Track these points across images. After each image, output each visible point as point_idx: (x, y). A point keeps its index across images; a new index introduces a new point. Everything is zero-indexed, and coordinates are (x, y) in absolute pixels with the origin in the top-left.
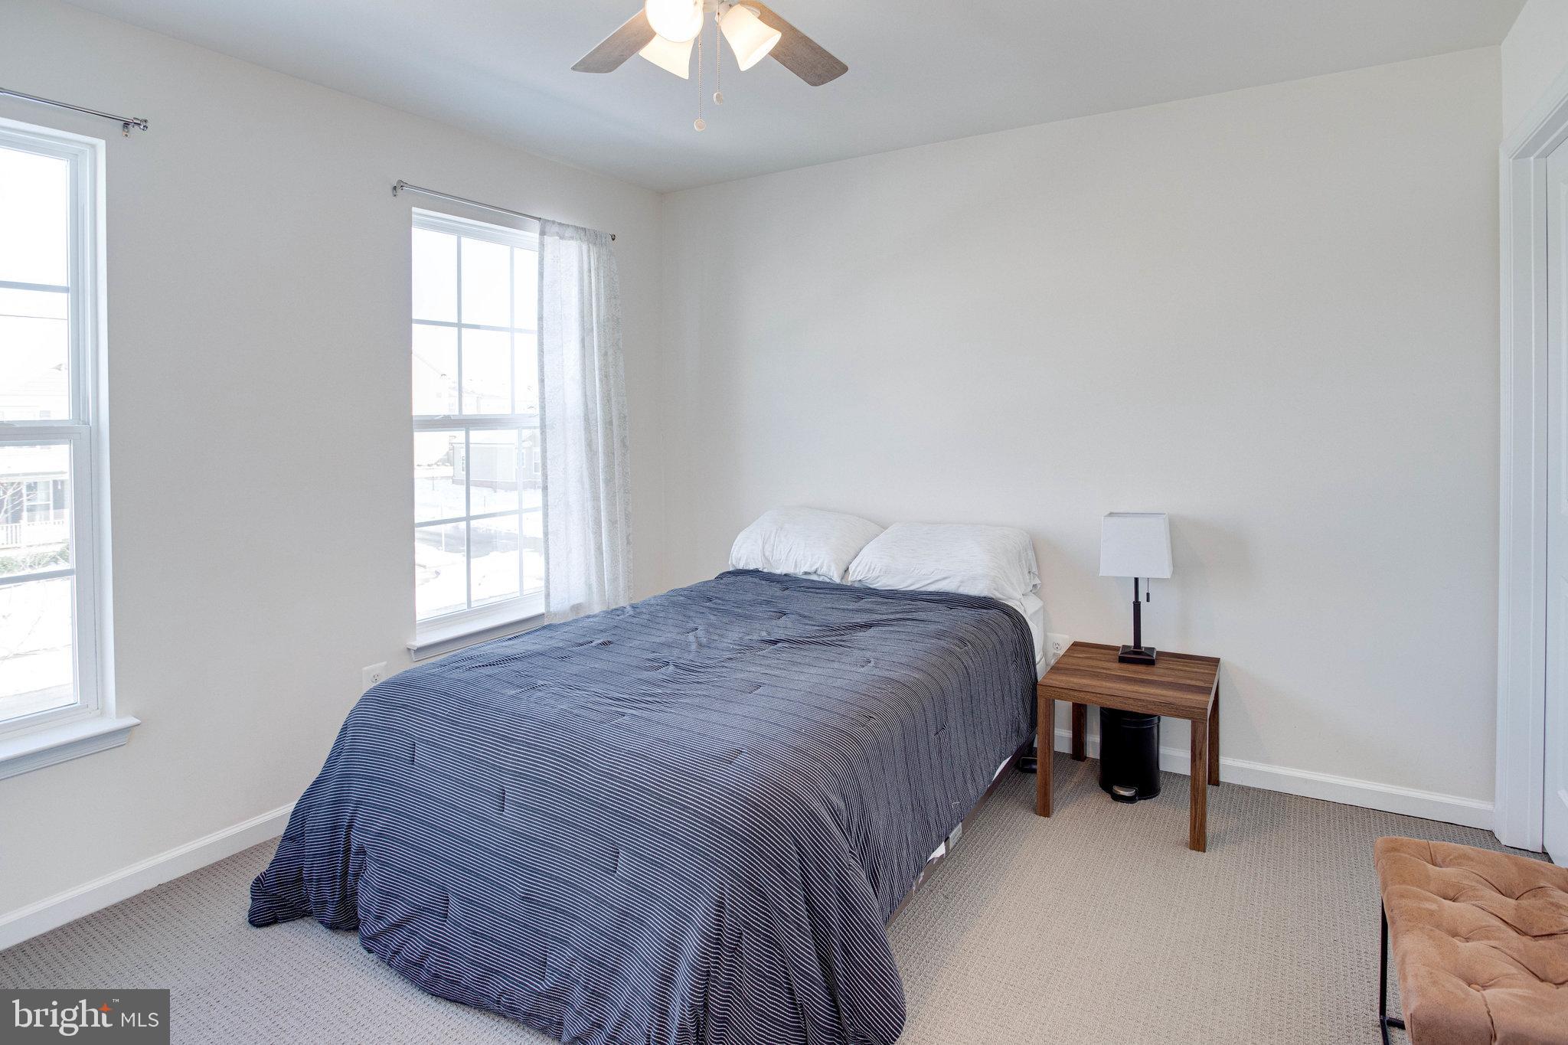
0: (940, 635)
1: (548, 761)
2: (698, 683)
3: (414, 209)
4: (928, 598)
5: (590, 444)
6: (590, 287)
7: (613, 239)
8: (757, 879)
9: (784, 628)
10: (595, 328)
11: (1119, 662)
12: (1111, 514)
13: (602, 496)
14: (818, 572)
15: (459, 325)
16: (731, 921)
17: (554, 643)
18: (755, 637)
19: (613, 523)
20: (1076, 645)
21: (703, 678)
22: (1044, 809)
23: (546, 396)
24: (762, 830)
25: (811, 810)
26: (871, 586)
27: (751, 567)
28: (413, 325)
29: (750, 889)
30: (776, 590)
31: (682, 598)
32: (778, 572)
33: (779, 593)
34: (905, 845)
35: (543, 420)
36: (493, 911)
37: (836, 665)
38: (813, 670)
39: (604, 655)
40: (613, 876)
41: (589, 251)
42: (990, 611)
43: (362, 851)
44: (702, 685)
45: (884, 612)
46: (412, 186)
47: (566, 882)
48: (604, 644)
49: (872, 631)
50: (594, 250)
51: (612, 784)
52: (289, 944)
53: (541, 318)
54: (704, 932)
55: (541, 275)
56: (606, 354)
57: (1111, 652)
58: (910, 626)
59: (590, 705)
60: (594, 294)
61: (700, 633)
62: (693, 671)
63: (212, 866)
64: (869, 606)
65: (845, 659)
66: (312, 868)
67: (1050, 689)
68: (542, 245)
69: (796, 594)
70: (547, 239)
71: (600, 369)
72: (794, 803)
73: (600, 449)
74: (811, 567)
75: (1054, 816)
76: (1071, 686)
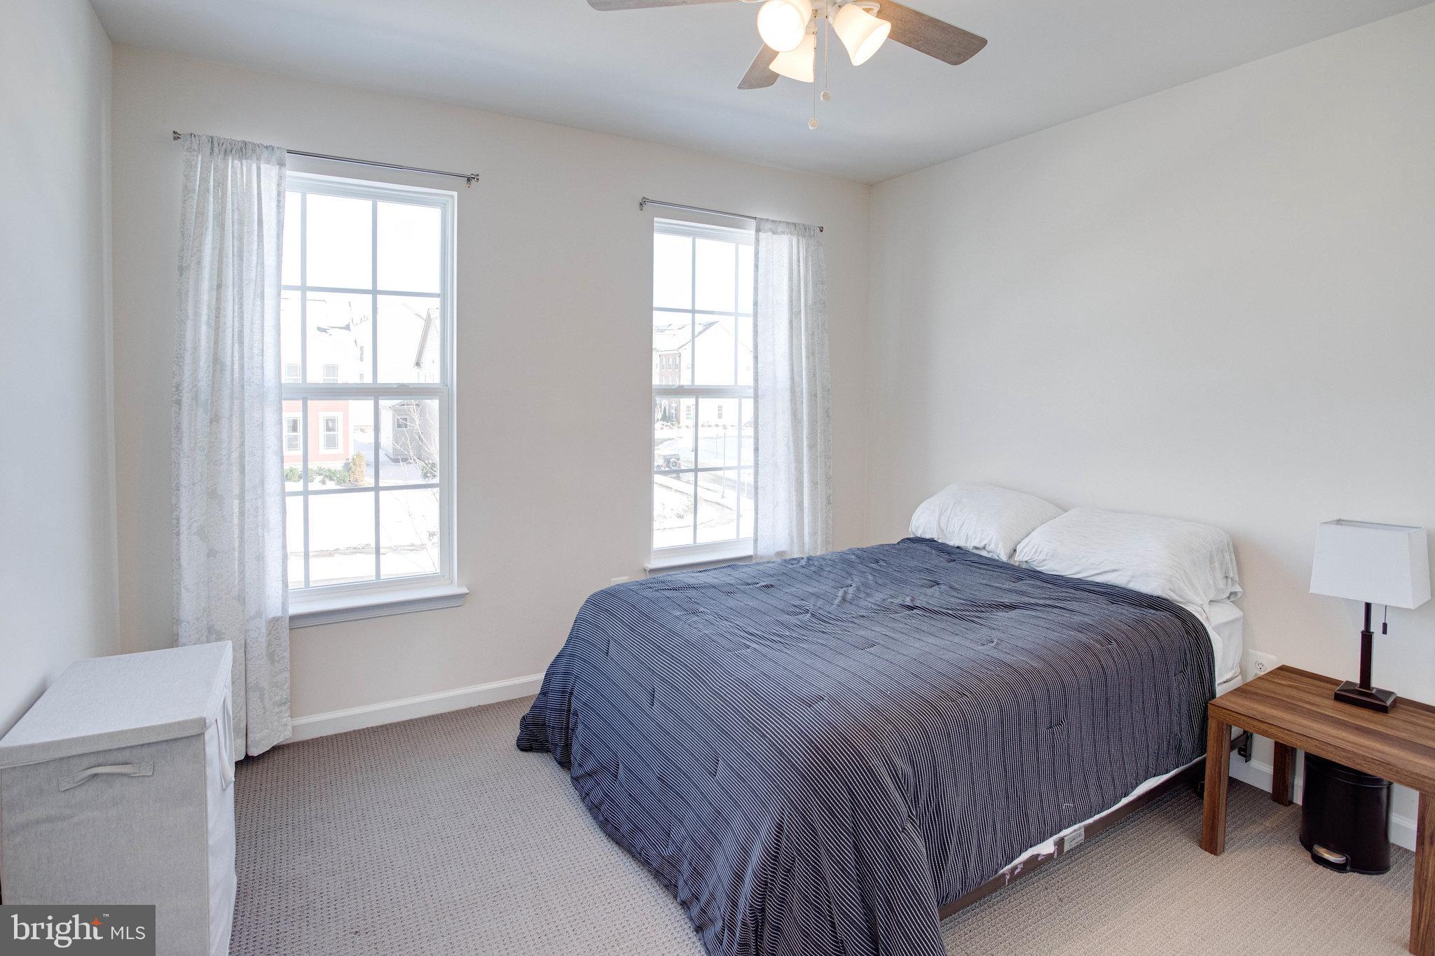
0: (1082, 628)
1: (681, 673)
2: (823, 632)
3: (656, 219)
4: (1091, 589)
5: (795, 414)
6: (799, 271)
7: (822, 231)
8: (811, 814)
9: (932, 597)
10: (803, 311)
11: (1335, 699)
12: (1339, 522)
13: (805, 460)
14: (987, 548)
15: (693, 311)
16: (786, 844)
17: (729, 580)
18: (896, 601)
19: (814, 484)
20: (1284, 670)
21: (829, 629)
22: (1211, 844)
23: (759, 371)
24: (820, 772)
25: (870, 766)
26: (1038, 569)
27: (928, 536)
28: (654, 312)
29: (805, 822)
30: (940, 561)
31: (853, 557)
32: (951, 543)
33: (944, 564)
34: (991, 829)
35: (756, 390)
36: (642, 783)
37: (956, 639)
38: (932, 640)
39: (762, 596)
40: (714, 778)
41: (798, 242)
42: (1158, 613)
43: (576, 714)
44: (825, 636)
45: (1037, 594)
46: (653, 202)
47: (685, 774)
48: (767, 586)
49: (1013, 614)
50: (803, 242)
51: (718, 702)
52: (535, 768)
53: (756, 304)
54: (765, 846)
55: (756, 266)
56: (813, 334)
57: (1329, 686)
58: (1054, 615)
59: (726, 635)
60: (802, 281)
61: (851, 590)
62: (825, 621)
63: (509, 701)
64: (1024, 588)
65: (971, 636)
66: (551, 718)
67: (1224, 711)
68: (757, 241)
69: (959, 567)
70: (762, 235)
71: (807, 348)
72: (853, 755)
73: (805, 418)
74: (980, 542)
75: (1223, 855)
76: (1250, 713)
